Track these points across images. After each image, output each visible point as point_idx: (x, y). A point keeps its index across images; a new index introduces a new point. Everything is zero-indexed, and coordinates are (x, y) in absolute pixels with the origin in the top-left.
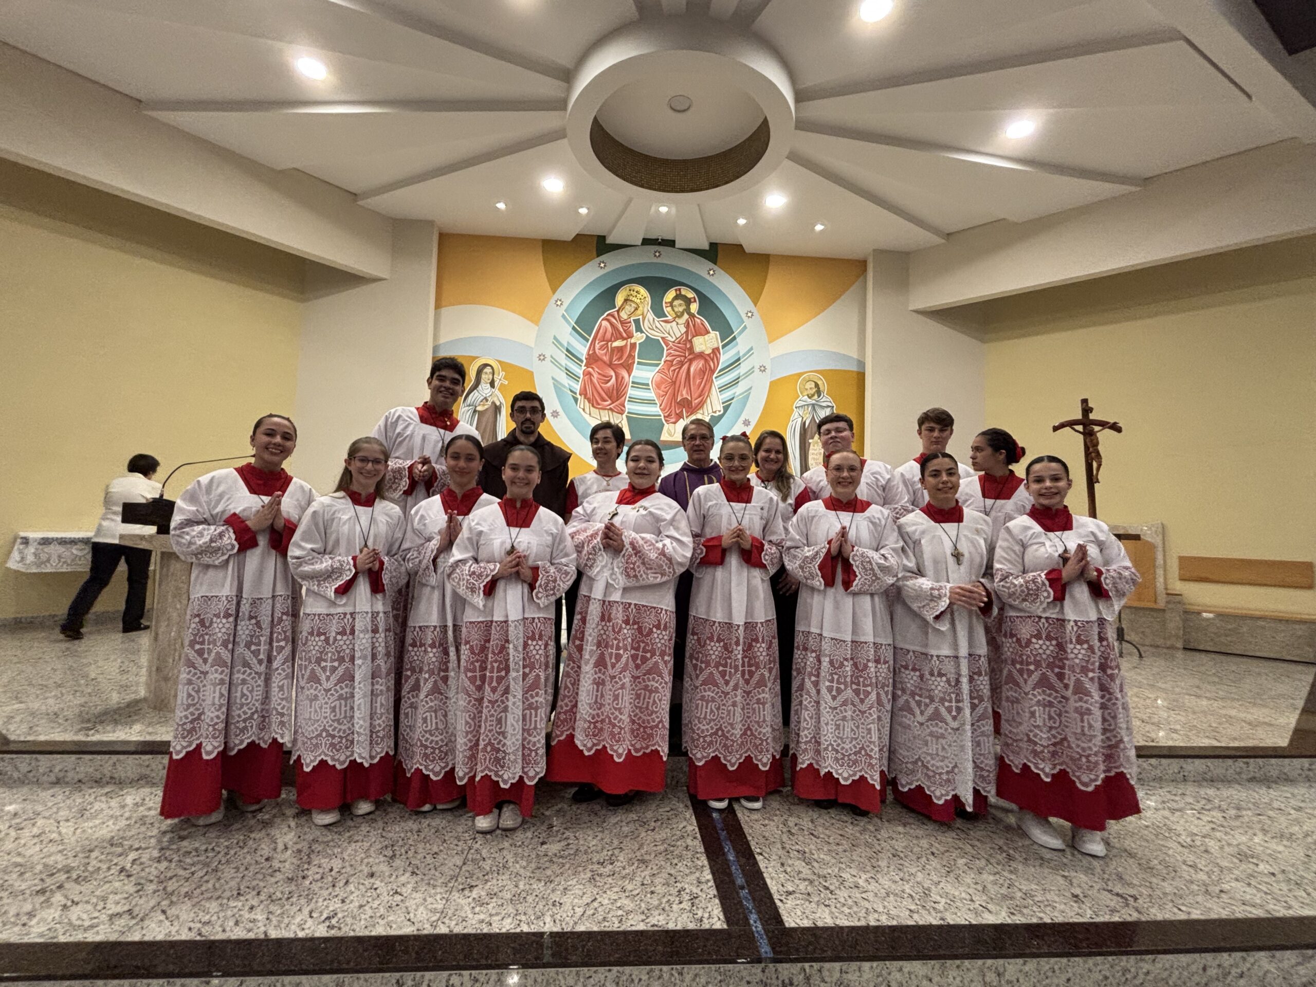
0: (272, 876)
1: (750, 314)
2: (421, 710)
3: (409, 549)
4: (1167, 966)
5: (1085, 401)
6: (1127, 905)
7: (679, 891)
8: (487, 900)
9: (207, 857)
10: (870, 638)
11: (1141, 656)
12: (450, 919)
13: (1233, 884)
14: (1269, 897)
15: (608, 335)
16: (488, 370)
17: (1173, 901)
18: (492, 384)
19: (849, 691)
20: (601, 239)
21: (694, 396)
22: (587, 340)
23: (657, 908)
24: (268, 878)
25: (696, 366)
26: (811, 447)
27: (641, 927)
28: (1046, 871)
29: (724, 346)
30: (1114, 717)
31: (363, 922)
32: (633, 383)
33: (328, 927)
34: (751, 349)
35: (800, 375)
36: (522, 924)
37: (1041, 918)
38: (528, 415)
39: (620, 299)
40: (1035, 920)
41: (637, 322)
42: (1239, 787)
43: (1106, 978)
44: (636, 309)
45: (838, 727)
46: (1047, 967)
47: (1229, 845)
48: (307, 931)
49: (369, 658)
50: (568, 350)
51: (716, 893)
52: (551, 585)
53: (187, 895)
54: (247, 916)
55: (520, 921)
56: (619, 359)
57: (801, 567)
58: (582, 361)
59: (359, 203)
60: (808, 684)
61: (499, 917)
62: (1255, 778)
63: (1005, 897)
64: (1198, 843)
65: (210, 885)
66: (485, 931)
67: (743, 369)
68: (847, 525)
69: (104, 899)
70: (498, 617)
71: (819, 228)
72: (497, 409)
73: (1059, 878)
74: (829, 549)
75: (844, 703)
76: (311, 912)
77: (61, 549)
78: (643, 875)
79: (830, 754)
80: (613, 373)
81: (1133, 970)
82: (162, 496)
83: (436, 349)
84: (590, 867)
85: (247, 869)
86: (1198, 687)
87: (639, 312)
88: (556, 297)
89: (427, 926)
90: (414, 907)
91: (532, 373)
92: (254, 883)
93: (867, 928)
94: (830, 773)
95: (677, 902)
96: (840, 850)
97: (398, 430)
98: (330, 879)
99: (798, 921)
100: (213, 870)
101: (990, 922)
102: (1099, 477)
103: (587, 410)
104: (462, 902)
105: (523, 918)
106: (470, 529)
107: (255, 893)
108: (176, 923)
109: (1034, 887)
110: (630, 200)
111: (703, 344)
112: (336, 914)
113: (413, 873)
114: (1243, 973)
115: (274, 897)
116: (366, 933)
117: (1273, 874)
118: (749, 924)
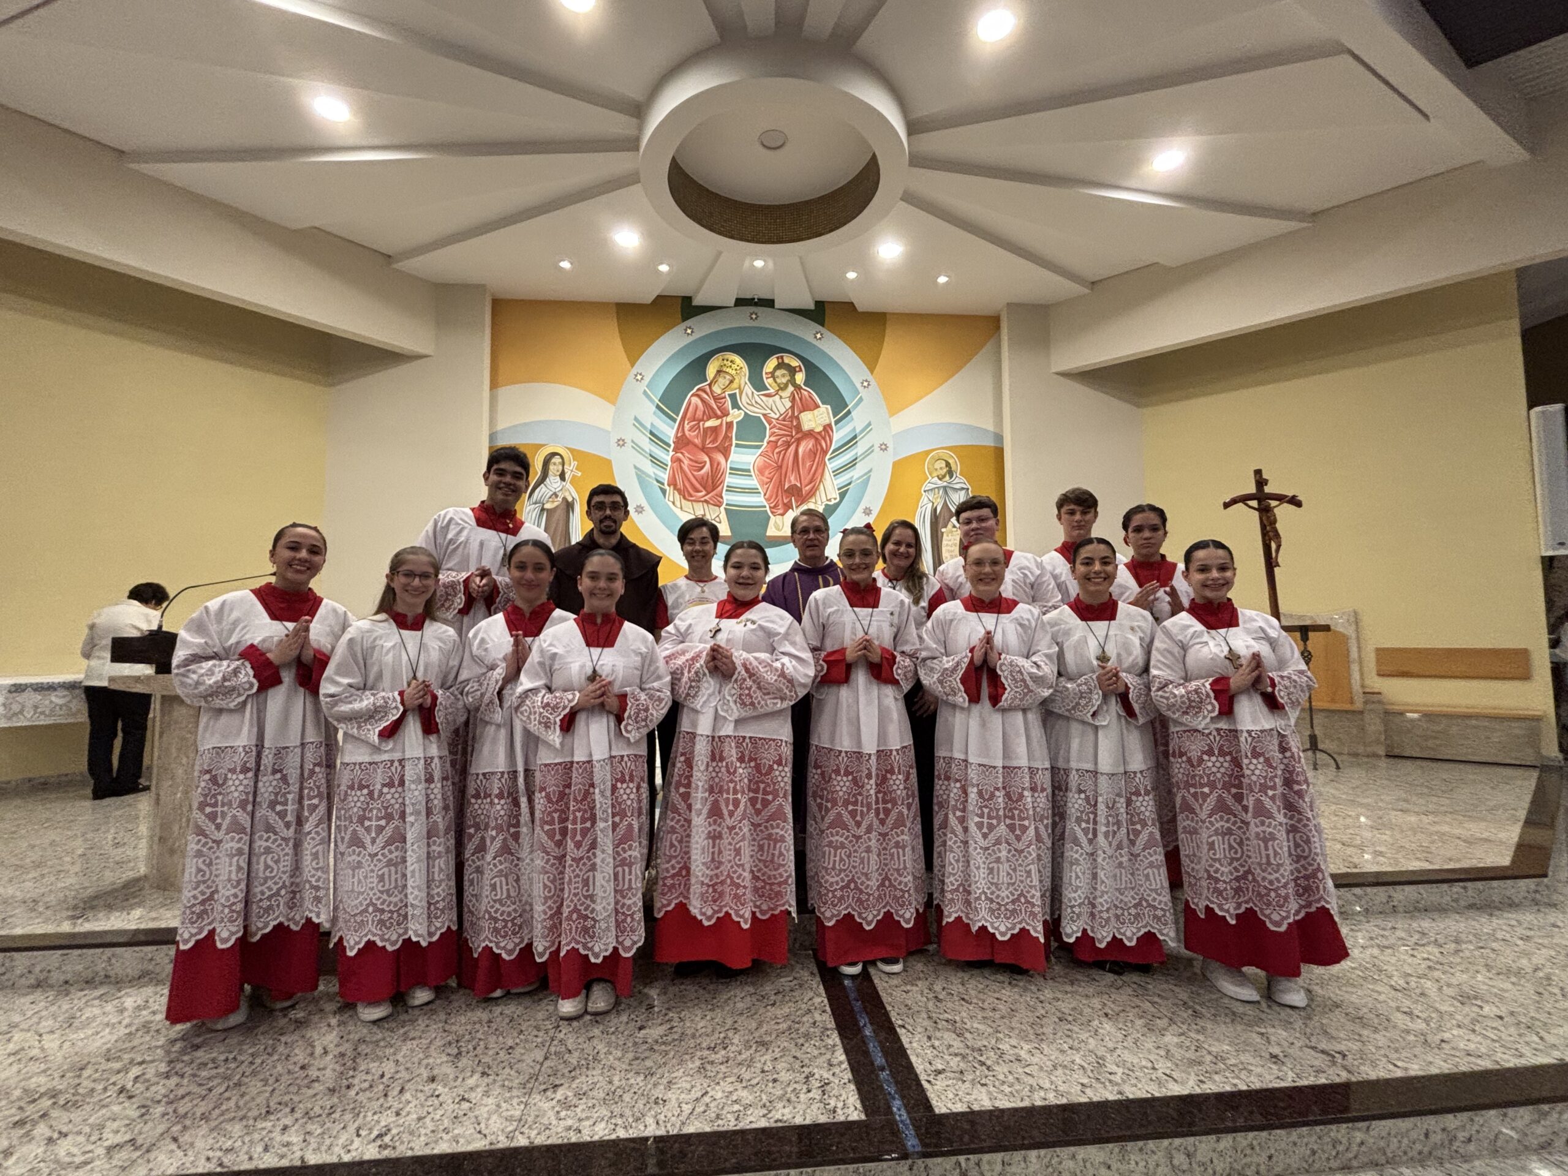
0: (309, 1088)
1: (866, 384)
2: (488, 875)
3: (468, 680)
4: (1384, 1134)
5: (1258, 472)
6: (1334, 1063)
7: (807, 1077)
8: (575, 1101)
9: (228, 1069)
10: (1023, 762)
11: (1338, 768)
12: (530, 1128)
13: (1455, 1032)
14: (1497, 1045)
15: (699, 414)
16: (557, 460)
17: (1386, 1056)
18: (562, 476)
19: (1003, 827)
20: (687, 300)
21: (804, 482)
22: (674, 420)
23: (780, 1098)
24: (304, 1090)
25: (805, 446)
26: (945, 535)
27: (763, 1123)
28: (1239, 1028)
29: (837, 423)
30: (1308, 842)
31: (422, 1138)
32: (731, 469)
33: (380, 1146)
34: (869, 424)
35: (928, 452)
36: (618, 1129)
37: (1235, 1085)
38: (608, 512)
39: (711, 370)
40: (1228, 1088)
41: (733, 397)
42: (1457, 917)
43: (1314, 1152)
44: (731, 382)
45: (991, 871)
46: (1245, 1143)
47: (1449, 985)
48: (354, 1154)
49: (424, 813)
50: (651, 433)
51: (851, 1077)
52: (643, 715)
53: (204, 1117)
54: (278, 1138)
55: (616, 1125)
56: (713, 442)
57: (941, 682)
58: (669, 446)
59: (395, 266)
60: (953, 821)
61: (591, 1122)
62: (1475, 904)
63: (1193, 1063)
64: (1413, 984)
65: (232, 1103)
66: (574, 1140)
67: (860, 449)
68: (991, 628)
69: (101, 1127)
70: (579, 756)
71: (942, 280)
72: (569, 506)
73: (1254, 1035)
74: (972, 658)
75: (998, 842)
76: (358, 1130)
77: (37, 697)
78: (763, 1060)
79: (984, 905)
80: (707, 459)
81: (1344, 1141)
82: (160, 627)
83: (492, 437)
84: (699, 1054)
85: (277, 1081)
86: (1405, 800)
87: (735, 385)
88: (634, 371)
89: (502, 1138)
90: (485, 1115)
91: (609, 462)
92: (287, 1098)
93: (1031, 1111)
94: (983, 929)
95: (805, 1090)
96: (997, 1016)
97: (450, 536)
98: (381, 1087)
99: (950, 1105)
100: (235, 1085)
101: (1176, 1094)
102: (1280, 560)
103: (678, 503)
104: (546, 1106)
105: (619, 1121)
106: (542, 651)
107: (288, 1110)
108: (190, 1153)
109: (1226, 1047)
110: (720, 253)
111: (814, 420)
112: (389, 1130)
113: (484, 1074)
114: (1471, 1136)
115: (312, 1114)
116: (427, 1151)
117: (1501, 1018)
118: (892, 1113)
